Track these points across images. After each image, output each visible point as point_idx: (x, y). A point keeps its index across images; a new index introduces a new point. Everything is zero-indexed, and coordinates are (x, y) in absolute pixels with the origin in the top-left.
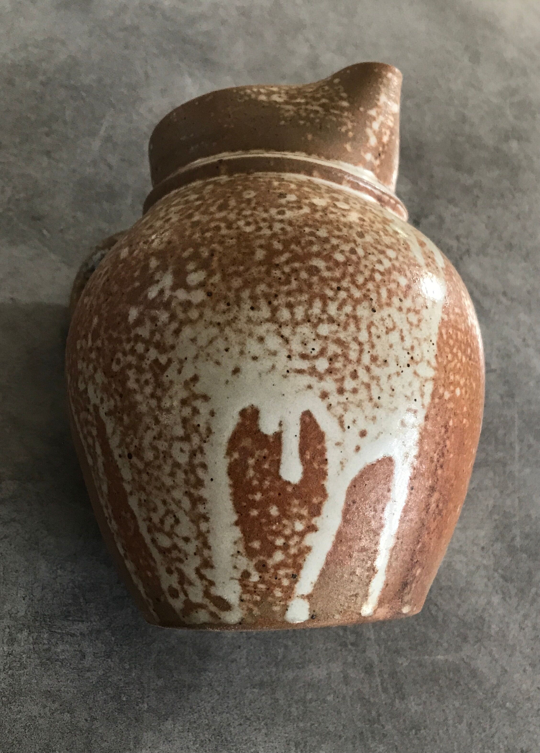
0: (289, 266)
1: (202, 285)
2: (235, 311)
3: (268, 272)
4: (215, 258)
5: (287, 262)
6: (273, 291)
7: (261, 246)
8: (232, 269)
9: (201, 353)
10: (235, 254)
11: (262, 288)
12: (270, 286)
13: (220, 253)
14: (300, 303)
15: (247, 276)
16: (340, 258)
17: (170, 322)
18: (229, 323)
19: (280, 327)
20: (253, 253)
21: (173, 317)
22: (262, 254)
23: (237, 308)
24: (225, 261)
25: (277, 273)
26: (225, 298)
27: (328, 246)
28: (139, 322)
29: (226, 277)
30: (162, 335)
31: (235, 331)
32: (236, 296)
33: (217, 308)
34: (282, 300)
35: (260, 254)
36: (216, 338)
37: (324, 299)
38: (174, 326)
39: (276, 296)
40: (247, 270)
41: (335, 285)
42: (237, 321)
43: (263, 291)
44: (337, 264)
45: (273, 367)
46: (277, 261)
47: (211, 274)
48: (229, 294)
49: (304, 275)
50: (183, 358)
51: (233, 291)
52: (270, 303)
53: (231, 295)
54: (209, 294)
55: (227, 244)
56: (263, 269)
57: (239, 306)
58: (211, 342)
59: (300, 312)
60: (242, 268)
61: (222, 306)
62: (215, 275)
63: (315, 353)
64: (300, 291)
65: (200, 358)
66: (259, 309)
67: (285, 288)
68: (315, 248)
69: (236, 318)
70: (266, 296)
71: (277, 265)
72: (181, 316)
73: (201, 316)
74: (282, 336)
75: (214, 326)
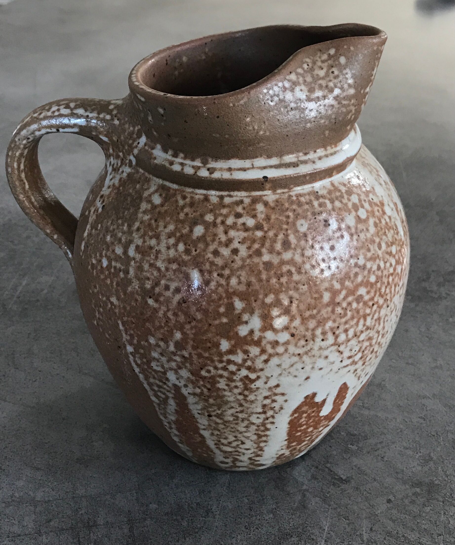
0: (345, 301)
1: (286, 328)
2: (311, 344)
3: (333, 311)
4: (294, 305)
5: (344, 299)
6: (336, 325)
7: (326, 289)
8: (307, 314)
9: (284, 372)
10: (309, 300)
11: (330, 324)
12: (334, 321)
13: (297, 300)
14: (352, 327)
15: (318, 317)
16: (373, 279)
17: (260, 355)
18: (306, 353)
19: (339, 346)
20: (321, 297)
21: (263, 351)
22: (328, 297)
23: (312, 342)
24: (302, 307)
25: (339, 310)
26: (304, 336)
27: (366, 272)
28: (231, 352)
29: (304, 320)
30: (253, 363)
31: (310, 357)
32: (312, 335)
33: (298, 344)
34: (342, 328)
35: (327, 297)
36: (296, 362)
37: (365, 317)
38: (264, 357)
39: (338, 327)
40: (319, 312)
41: (371, 303)
42: (312, 351)
43: (330, 327)
44: (372, 285)
45: (331, 370)
46: (338, 300)
47: (292, 319)
48: (307, 333)
49: (355, 305)
50: (270, 376)
51: (310, 331)
52: (334, 333)
53: (309, 334)
54: (293, 335)
55: (301, 290)
56: (330, 309)
57: (313, 340)
58: (292, 366)
59: (351, 333)
60: (315, 312)
61: (302, 342)
62: (296, 319)
63: (356, 353)
64: (352, 318)
65: (283, 375)
66: (327, 339)
67: (344, 320)
68: (360, 279)
69: (311, 349)
70: (332, 329)
71: (339, 303)
72: (270, 350)
73: (286, 350)
74: (339, 352)
75: (295, 356)
